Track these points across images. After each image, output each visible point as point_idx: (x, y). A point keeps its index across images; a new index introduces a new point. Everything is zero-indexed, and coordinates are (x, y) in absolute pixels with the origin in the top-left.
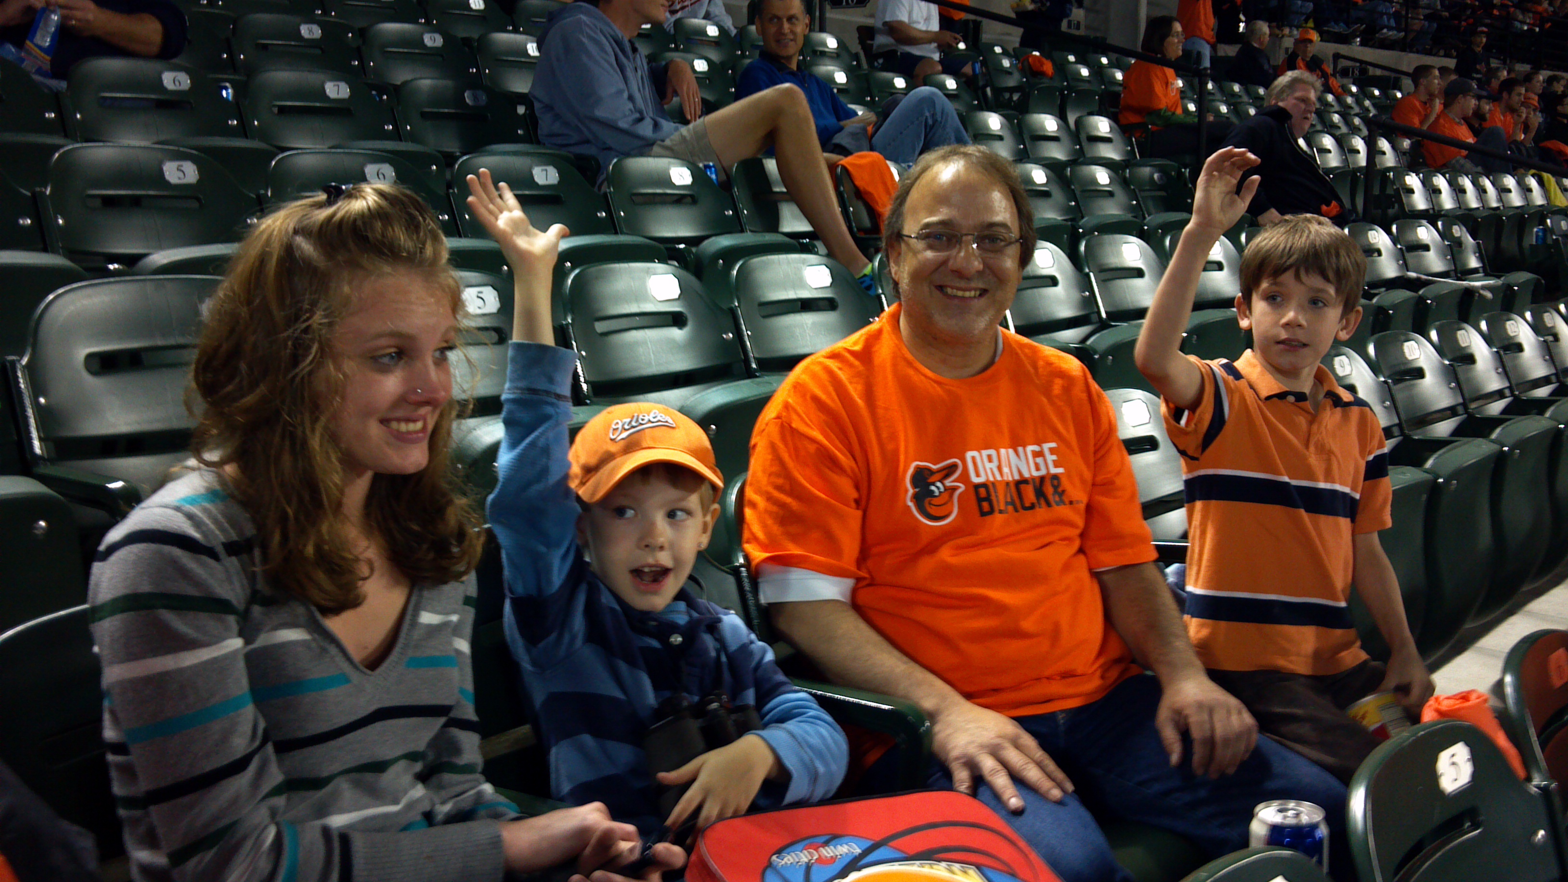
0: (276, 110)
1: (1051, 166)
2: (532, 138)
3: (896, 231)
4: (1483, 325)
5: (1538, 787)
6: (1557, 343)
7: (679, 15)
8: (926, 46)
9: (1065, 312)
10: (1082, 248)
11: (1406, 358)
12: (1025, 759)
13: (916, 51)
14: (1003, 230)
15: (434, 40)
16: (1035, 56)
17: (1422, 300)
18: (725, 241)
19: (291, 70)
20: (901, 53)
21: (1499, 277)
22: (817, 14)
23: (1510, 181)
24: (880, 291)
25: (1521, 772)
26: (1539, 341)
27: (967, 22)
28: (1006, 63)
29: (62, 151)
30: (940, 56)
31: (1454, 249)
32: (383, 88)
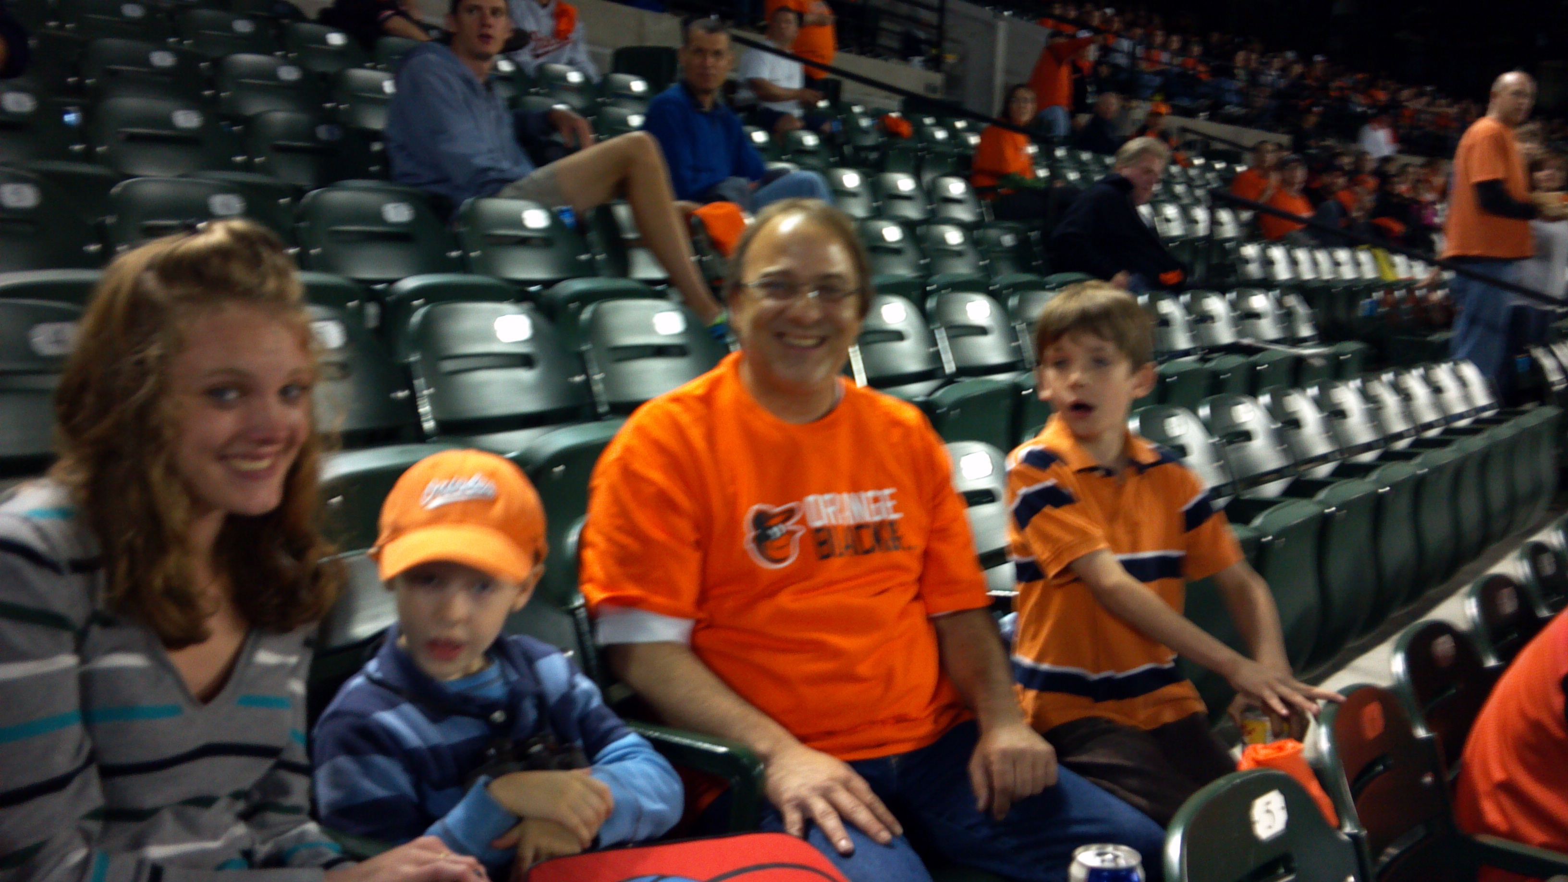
0: (124, 136)
3: (735, 280)
5: (1350, 835)
6: (1381, 411)
8: (788, 103)
9: (913, 366)
10: (931, 305)
11: (1234, 421)
12: (856, 802)
13: (778, 107)
14: (841, 282)
15: (289, 74)
16: (894, 117)
18: (579, 285)
19: (141, 97)
20: (762, 108)
21: (1331, 346)
23: (1343, 255)
24: (728, 338)
25: (1333, 820)
26: (1364, 408)
27: (828, 80)
28: (865, 123)
30: (801, 112)
31: (1287, 317)
32: (233, 120)
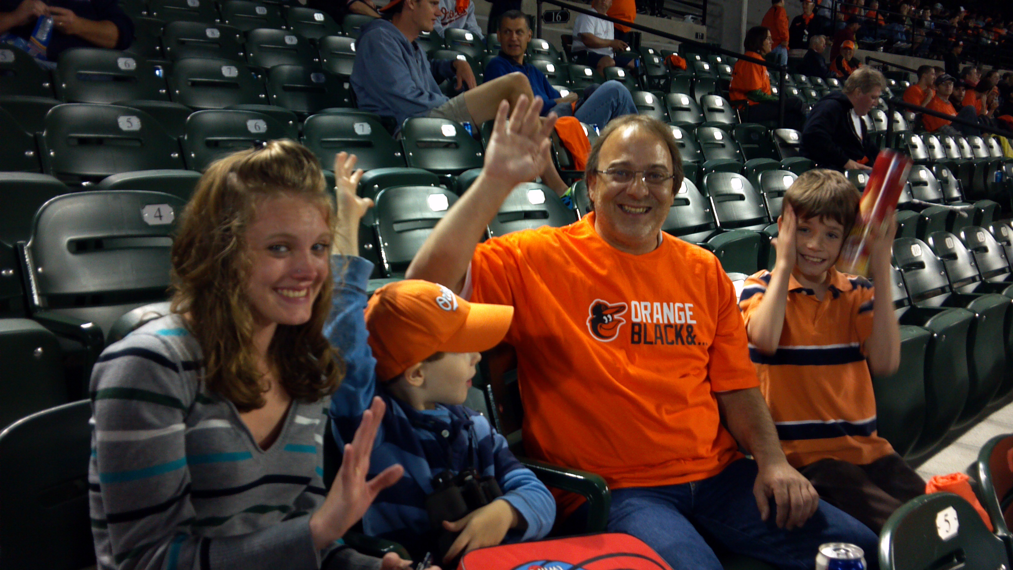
0: (190, 83)
1: (685, 127)
2: (353, 104)
3: (593, 168)
4: (962, 235)
5: (1002, 537)
6: (1009, 247)
7: (448, 26)
8: (606, 49)
9: (694, 222)
10: (705, 181)
11: (913, 256)
13: (599, 52)
14: (662, 170)
15: (291, 40)
16: (675, 56)
17: (922, 217)
19: (201, 58)
20: (589, 53)
21: (972, 203)
22: (536, 26)
23: (979, 141)
24: (576, 207)
25: (990, 527)
26: (998, 246)
27: (631, 33)
28: (656, 60)
29: (53, 108)
30: (614, 55)
31: (943, 184)
32: (258, 71)
